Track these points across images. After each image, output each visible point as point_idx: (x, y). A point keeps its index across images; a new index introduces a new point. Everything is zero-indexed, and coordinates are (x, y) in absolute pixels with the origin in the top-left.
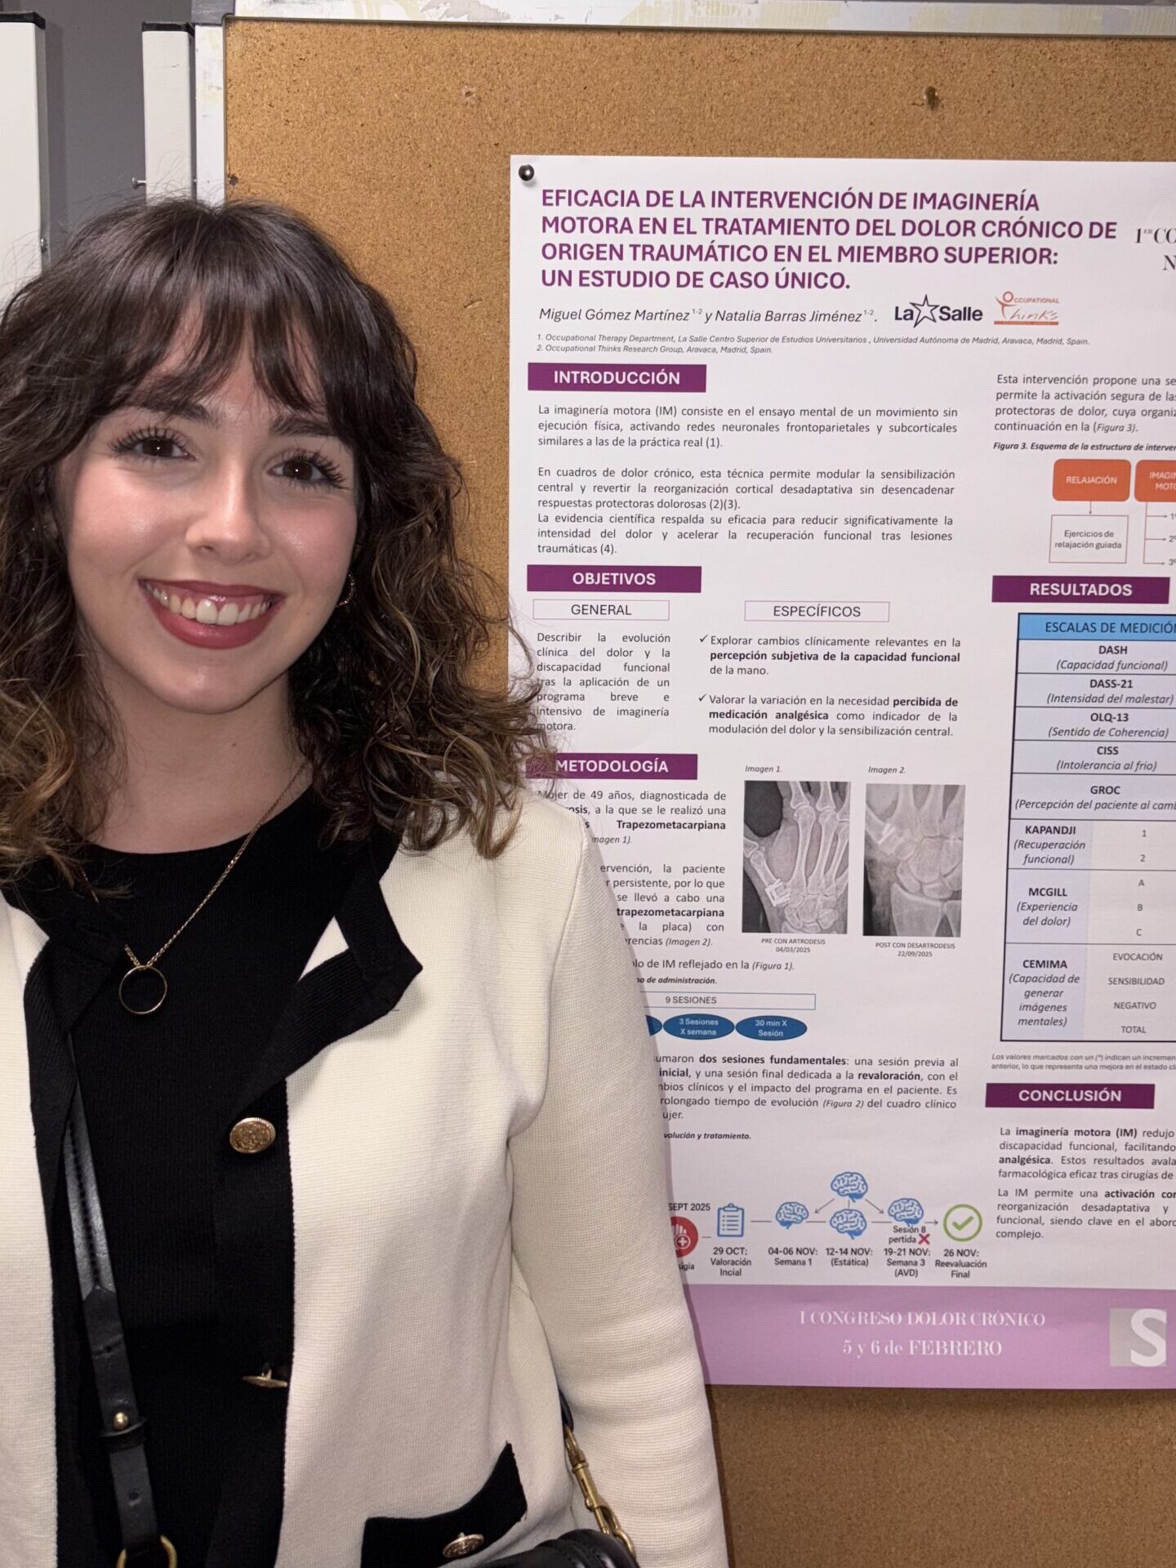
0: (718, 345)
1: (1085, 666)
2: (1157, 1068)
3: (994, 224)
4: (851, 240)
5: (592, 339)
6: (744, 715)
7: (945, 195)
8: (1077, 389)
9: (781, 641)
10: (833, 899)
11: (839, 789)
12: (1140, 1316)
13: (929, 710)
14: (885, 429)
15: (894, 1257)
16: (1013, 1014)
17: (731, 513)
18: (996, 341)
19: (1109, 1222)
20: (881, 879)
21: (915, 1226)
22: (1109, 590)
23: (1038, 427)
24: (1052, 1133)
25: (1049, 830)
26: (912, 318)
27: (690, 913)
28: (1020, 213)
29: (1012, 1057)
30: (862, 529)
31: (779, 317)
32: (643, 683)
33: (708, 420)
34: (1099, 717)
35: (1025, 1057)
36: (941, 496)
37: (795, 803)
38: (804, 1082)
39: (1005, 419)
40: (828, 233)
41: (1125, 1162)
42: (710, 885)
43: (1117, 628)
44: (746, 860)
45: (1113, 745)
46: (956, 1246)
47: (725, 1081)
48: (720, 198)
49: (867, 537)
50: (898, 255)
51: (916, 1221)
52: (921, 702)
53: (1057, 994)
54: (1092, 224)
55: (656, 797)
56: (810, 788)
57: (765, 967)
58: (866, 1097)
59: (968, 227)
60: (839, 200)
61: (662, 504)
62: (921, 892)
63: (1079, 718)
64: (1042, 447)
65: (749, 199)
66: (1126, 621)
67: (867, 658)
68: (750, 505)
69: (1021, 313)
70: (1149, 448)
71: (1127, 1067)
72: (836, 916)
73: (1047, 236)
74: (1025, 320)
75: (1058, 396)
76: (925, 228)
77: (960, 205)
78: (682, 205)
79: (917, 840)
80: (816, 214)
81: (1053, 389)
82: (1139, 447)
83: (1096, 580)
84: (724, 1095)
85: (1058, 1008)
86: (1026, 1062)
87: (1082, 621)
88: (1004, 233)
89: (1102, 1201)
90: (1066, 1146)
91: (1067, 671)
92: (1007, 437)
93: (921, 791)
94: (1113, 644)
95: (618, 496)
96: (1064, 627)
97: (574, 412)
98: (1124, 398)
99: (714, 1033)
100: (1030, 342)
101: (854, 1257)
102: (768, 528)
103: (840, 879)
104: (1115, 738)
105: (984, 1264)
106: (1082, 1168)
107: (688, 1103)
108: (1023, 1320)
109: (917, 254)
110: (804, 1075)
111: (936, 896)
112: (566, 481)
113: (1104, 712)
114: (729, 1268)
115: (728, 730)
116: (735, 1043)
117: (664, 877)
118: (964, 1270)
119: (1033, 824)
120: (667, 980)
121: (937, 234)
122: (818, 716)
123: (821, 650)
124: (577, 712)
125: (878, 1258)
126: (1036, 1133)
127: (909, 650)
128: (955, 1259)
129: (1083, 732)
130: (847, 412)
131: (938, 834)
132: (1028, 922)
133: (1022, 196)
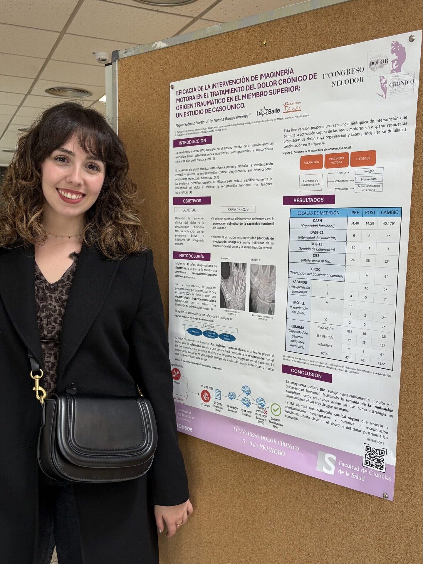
0: (214, 129)
1: (309, 226)
2: (332, 369)
3: (282, 80)
4: (245, 92)
5: (187, 131)
6: (221, 242)
7: (268, 74)
8: (306, 132)
9: (230, 219)
10: (242, 299)
11: (244, 265)
12: (328, 456)
13: (265, 241)
14: (255, 151)
15: (258, 416)
16: (289, 343)
17: (217, 180)
18: (283, 119)
19: (318, 420)
20: (254, 294)
21: (263, 408)
22: (317, 200)
23: (296, 146)
24: (301, 385)
25: (299, 282)
26: (261, 114)
27: (208, 301)
28: (288, 75)
29: (289, 357)
30: (249, 183)
31: (229, 119)
32: (198, 232)
33: (212, 152)
34: (313, 244)
35: (292, 358)
36: (269, 171)
37: (233, 269)
38: (235, 355)
39: (287, 144)
40: (239, 91)
41: (323, 400)
42: (213, 293)
43: (319, 213)
44: (221, 286)
45: (318, 254)
46: (274, 417)
47: (216, 352)
48: (214, 86)
49: (250, 185)
50: (257, 95)
51: (263, 406)
52: (264, 238)
53: (301, 338)
54: (309, 75)
55: (201, 266)
56: (237, 265)
57: (226, 319)
58: (250, 363)
59: (275, 83)
60: (241, 81)
61: (202, 178)
62: (264, 300)
63: (307, 244)
64: (297, 152)
65: (220, 85)
66: (322, 210)
67: (250, 224)
68: (222, 177)
69: (290, 109)
70: (329, 149)
71: (323, 367)
72: (242, 305)
73: (297, 81)
74: (292, 110)
75: (301, 135)
76: (264, 85)
77: (272, 76)
78: (206, 89)
79: (263, 283)
80: (235, 86)
81: (299, 132)
82: (325, 150)
83: (313, 197)
84: (216, 356)
85: (302, 342)
86: (293, 359)
87: (308, 211)
88: (285, 83)
89: (315, 412)
90: (305, 390)
91: (304, 228)
92: (288, 150)
93: (265, 267)
94: (318, 219)
95: (192, 176)
96: (303, 213)
97: (183, 153)
98: (320, 133)
99: (214, 337)
100: (293, 117)
101: (247, 413)
102: (226, 184)
103: (243, 294)
104: (318, 251)
105: (282, 425)
106: (310, 399)
107: (209, 357)
108: (292, 447)
109: (262, 94)
110: (235, 353)
111: (268, 301)
112: (181, 173)
113: (315, 242)
114: (218, 409)
115: (217, 246)
116: (218, 340)
117: (202, 289)
118: (277, 426)
119: (295, 280)
120: (203, 320)
121: (267, 87)
122: (238, 242)
123: (239, 222)
124: (184, 240)
125: (253, 415)
126: (296, 384)
127: (261, 221)
128: (274, 421)
129: (308, 249)
130: (245, 146)
131: (269, 281)
132: (293, 312)
133: (289, 70)
